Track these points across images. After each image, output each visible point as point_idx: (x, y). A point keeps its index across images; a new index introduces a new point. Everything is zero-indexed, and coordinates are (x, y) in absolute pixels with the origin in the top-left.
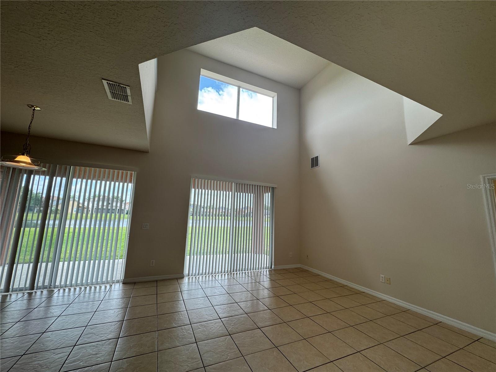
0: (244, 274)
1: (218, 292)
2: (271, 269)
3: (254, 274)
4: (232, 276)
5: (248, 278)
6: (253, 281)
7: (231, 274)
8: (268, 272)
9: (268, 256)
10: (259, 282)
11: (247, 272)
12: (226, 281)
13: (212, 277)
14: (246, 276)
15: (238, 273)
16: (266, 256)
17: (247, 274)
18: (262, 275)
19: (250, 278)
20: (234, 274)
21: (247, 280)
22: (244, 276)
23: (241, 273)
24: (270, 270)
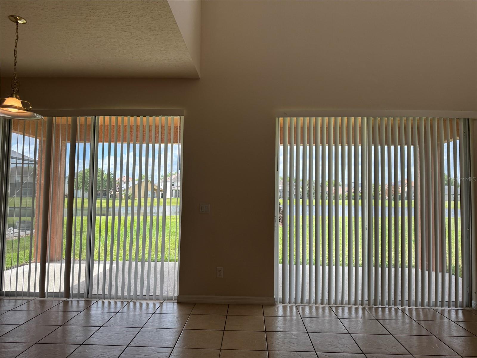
0: (400, 313)
1: (340, 346)
2: (468, 308)
3: (425, 315)
4: (374, 313)
5: (411, 324)
6: (424, 332)
7: (370, 308)
8: (460, 315)
9: (460, 279)
10: (439, 337)
11: (407, 310)
12: (360, 322)
13: (330, 312)
14: (407, 317)
15: (387, 309)
16: (453, 277)
17: (407, 312)
18: (446, 319)
19: (414, 323)
20: (377, 309)
21: (407, 326)
22: (400, 318)
23: (393, 309)
24: (468, 311)
